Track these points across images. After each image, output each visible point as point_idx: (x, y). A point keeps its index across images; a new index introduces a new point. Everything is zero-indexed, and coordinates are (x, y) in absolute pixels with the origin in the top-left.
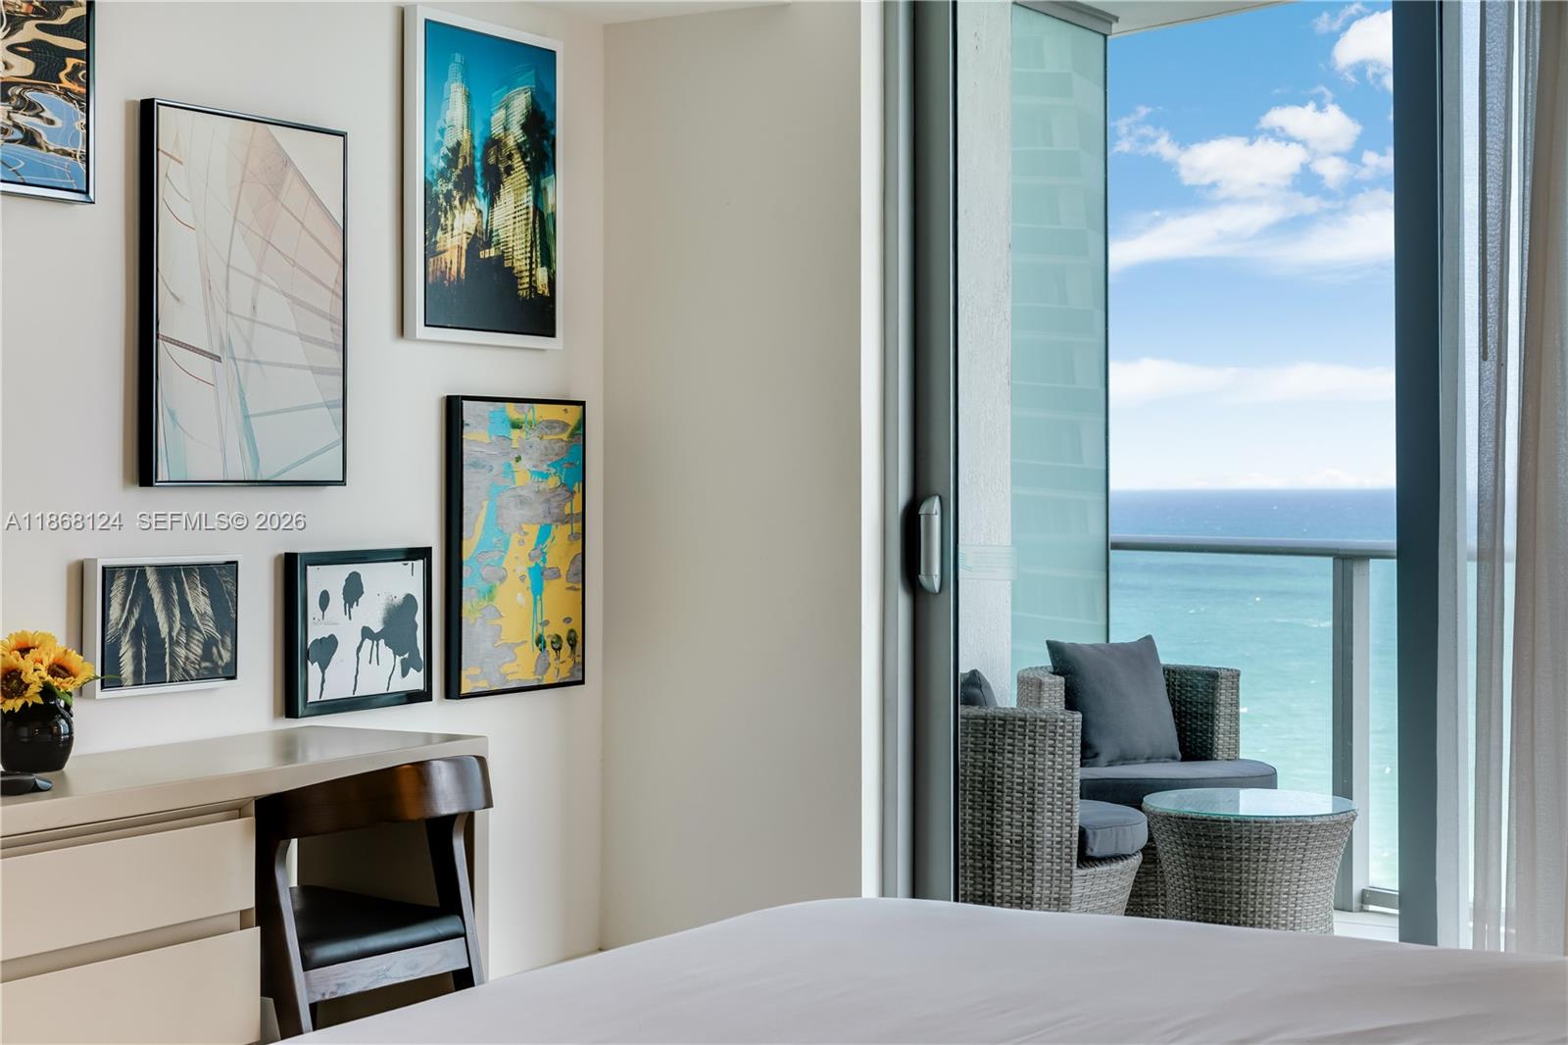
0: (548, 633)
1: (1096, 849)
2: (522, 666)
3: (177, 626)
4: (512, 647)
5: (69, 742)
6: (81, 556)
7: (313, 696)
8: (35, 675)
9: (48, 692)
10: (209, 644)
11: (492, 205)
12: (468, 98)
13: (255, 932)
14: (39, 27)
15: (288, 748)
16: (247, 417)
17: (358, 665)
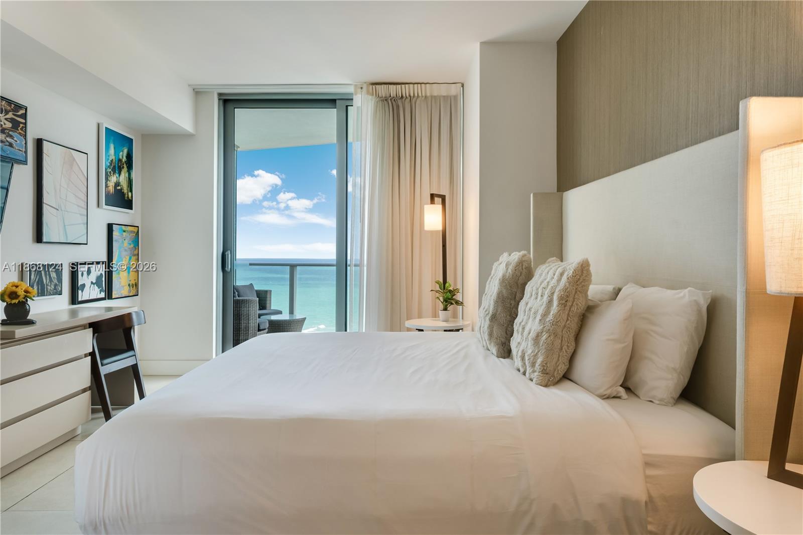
0: (131, 283)
1: (261, 328)
2: (125, 292)
3: (48, 281)
4: (123, 286)
5: (29, 311)
6: (23, 262)
7: (80, 299)
8: (21, 293)
9: (26, 297)
10: (56, 285)
11: (119, 176)
12: (115, 148)
13: (90, 357)
14: (13, 114)
15: (73, 313)
16: (65, 226)
17: (90, 291)
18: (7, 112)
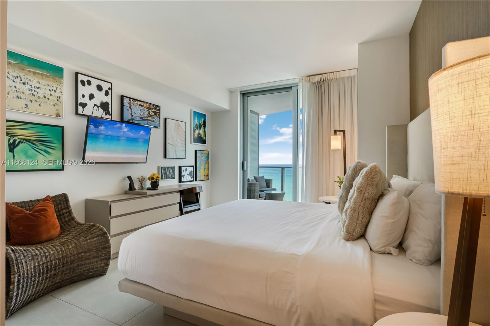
0: (205, 175)
1: (261, 196)
2: (203, 178)
3: (169, 173)
4: (202, 176)
5: (158, 185)
6: (159, 166)
7: (182, 181)
8: (155, 178)
9: (156, 179)
10: (172, 175)
11: (200, 130)
12: (198, 119)
13: (179, 204)
14: (155, 110)
15: (180, 186)
16: (176, 151)
17: (187, 177)
18: (152, 109)
